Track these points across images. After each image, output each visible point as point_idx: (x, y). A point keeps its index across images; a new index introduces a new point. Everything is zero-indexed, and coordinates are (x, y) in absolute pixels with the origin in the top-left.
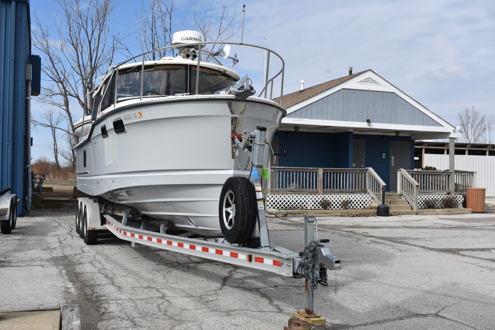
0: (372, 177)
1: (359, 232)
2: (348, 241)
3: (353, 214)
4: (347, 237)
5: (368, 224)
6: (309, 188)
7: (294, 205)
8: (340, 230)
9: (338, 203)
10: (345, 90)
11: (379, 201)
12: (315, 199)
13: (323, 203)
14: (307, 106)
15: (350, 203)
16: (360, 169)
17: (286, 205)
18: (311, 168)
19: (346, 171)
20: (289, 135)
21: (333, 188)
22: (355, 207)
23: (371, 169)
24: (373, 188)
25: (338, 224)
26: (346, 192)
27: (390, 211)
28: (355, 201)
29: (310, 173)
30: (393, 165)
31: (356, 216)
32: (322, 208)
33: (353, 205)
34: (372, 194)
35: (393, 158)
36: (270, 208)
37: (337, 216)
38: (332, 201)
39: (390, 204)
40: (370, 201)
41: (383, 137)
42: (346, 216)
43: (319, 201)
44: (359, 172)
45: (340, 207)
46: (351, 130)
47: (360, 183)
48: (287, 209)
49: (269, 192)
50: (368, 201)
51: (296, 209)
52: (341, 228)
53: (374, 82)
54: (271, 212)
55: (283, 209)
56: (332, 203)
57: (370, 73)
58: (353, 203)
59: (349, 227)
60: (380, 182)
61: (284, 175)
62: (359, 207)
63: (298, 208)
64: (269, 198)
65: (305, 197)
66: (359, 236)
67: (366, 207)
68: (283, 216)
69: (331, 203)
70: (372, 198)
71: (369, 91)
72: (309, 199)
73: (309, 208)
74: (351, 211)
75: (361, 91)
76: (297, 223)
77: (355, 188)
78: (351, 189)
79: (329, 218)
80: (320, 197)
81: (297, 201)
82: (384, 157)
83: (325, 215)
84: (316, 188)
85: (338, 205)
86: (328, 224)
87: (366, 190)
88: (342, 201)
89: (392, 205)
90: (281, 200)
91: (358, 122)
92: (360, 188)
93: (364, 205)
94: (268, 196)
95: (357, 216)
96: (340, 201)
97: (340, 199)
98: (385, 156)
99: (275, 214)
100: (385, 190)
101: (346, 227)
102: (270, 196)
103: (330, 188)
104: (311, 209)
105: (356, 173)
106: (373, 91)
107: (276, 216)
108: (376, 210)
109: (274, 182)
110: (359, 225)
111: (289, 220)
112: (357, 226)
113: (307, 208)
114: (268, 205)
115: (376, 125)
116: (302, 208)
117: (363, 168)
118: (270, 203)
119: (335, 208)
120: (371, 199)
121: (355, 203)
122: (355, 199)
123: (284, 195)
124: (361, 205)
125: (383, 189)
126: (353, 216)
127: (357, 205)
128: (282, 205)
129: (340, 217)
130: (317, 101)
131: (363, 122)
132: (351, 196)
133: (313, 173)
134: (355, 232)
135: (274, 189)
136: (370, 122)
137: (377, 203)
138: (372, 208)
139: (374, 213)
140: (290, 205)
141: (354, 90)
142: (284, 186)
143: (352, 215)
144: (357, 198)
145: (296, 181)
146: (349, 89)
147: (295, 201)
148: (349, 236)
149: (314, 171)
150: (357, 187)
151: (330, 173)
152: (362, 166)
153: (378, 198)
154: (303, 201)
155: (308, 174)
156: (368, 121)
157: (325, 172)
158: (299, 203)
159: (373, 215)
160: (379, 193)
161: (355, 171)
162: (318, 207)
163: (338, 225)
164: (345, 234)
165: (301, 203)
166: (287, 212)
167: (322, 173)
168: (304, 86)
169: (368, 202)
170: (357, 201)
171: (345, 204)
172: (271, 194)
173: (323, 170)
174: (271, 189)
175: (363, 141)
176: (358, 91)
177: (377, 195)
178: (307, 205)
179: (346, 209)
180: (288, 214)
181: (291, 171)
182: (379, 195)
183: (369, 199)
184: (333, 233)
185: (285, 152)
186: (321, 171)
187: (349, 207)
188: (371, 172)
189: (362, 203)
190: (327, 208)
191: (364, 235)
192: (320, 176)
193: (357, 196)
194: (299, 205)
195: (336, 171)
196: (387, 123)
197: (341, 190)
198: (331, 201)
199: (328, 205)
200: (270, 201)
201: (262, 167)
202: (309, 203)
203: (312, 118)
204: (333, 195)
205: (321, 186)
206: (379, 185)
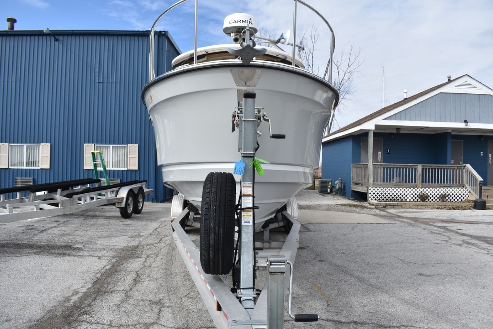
0: (470, 173)
1: (451, 228)
2: (437, 241)
3: (450, 206)
4: (438, 235)
5: (464, 218)
6: (409, 182)
7: (395, 198)
8: (433, 225)
9: (436, 196)
10: (442, 94)
11: (476, 196)
12: (414, 192)
13: (422, 196)
14: (406, 109)
15: (447, 196)
16: (458, 165)
17: (387, 198)
18: (411, 165)
19: (444, 167)
20: (392, 136)
21: (432, 182)
22: (452, 200)
23: (468, 166)
24: (471, 183)
25: (433, 217)
26: (444, 187)
27: (487, 204)
28: (453, 194)
29: (409, 169)
30: (490, 162)
31: (452, 209)
32: (421, 200)
33: (451, 198)
34: (469, 189)
35: (490, 155)
36: (372, 199)
37: (434, 208)
38: (431, 194)
39: (487, 198)
40: (467, 194)
41: (481, 137)
42: (443, 209)
43: (418, 194)
44: (456, 168)
45: (438, 200)
46: (449, 131)
47: (458, 178)
48: (388, 200)
49: (371, 186)
50: (465, 194)
51: (396, 201)
52: (434, 223)
53: (471, 85)
54: (372, 203)
55: (384, 200)
56: (431, 196)
57: (466, 77)
58: (451, 196)
59: (443, 221)
60: (477, 178)
61: (385, 170)
62: (456, 200)
63: (398, 200)
64: (371, 191)
65: (405, 190)
66: (452, 233)
67: (463, 200)
68: (382, 208)
69: (429, 196)
70: (470, 192)
71: (466, 94)
72: (408, 192)
73: (408, 200)
74: (448, 204)
75: (458, 95)
76: (392, 215)
77: (453, 182)
78: (449, 183)
79: (426, 210)
80: (418, 191)
81: (397, 194)
82: (482, 155)
83: (423, 207)
84: (415, 182)
85: (436, 198)
86: (422, 217)
87: (464, 184)
88: (440, 194)
89: (489, 199)
90: (382, 193)
91: (456, 123)
92: (458, 183)
93: (462, 198)
94: (370, 189)
95: (454, 209)
96: (438, 194)
97: (438, 192)
98: (483, 153)
99: (375, 206)
100: (482, 185)
101: (440, 221)
102: (372, 189)
103: (429, 182)
104: (410, 202)
105: (453, 170)
106: (470, 94)
107: (375, 207)
108: (473, 204)
109: (376, 176)
110: (453, 219)
111: (386, 212)
112: (451, 221)
113: (406, 200)
114: (370, 197)
115: (472, 125)
116: (402, 200)
117: (462, 164)
118: (372, 195)
119: (433, 201)
120: (468, 193)
121: (453, 196)
122: (453, 192)
123: (385, 188)
124: (458, 198)
125: (480, 184)
126: (450, 209)
127: (454, 198)
128: (383, 197)
129: (437, 210)
130: (416, 104)
131: (460, 122)
132: (449, 190)
133: (412, 169)
134: (448, 227)
135: (376, 183)
136: (468, 123)
137: (474, 197)
138: (469, 201)
139: (471, 206)
140: (391, 198)
141: (452, 94)
142: (385, 181)
143: (448, 208)
144: (455, 192)
145: (396, 176)
146: (446, 93)
147: (395, 194)
148: (440, 234)
149: (413, 167)
150: (455, 182)
151: (429, 169)
152: (461, 163)
153: (475, 193)
154: (402, 194)
155: (407, 170)
156: (466, 122)
157: (424, 168)
158: (399, 196)
159: (470, 209)
160: (476, 188)
161: (453, 168)
162: (417, 199)
163: (433, 219)
164: (437, 230)
165: (400, 196)
166: (387, 204)
167: (421, 169)
168: (406, 95)
169: (465, 196)
170: (455, 194)
171: (443, 198)
172: (373, 187)
173: (422, 166)
174: (373, 183)
175: (461, 140)
176: (455, 95)
177: (474, 189)
178: (406, 198)
179: (443, 201)
180: (387, 205)
181: (391, 167)
182: (476, 189)
183: (466, 193)
184: (424, 229)
185: (388, 151)
186: (420, 167)
187: (447, 200)
188: (468, 168)
189: (460, 196)
190: (426, 201)
191: (457, 233)
192: (419, 172)
193: (455, 190)
194: (398, 198)
195: (434, 167)
196: (484, 123)
197: (439, 185)
198: (429, 194)
199: (427, 198)
200: (372, 193)
201: (253, 157)
202: (408, 196)
203: (411, 120)
204: (431, 189)
205: (419, 181)
206: (476, 180)
